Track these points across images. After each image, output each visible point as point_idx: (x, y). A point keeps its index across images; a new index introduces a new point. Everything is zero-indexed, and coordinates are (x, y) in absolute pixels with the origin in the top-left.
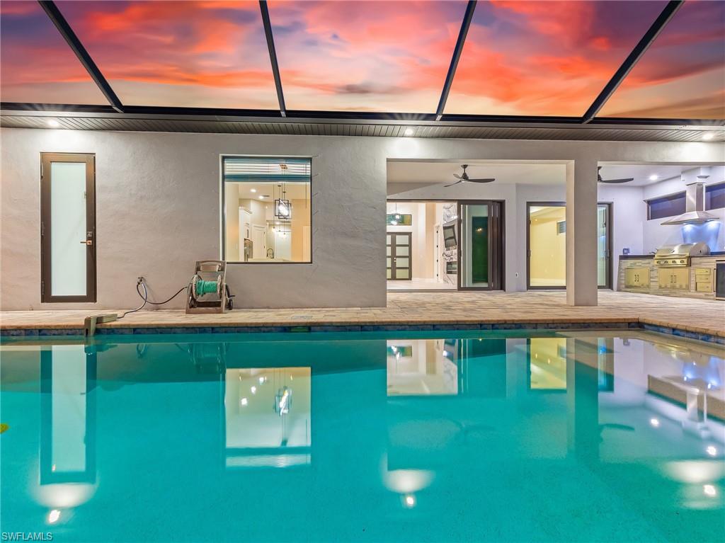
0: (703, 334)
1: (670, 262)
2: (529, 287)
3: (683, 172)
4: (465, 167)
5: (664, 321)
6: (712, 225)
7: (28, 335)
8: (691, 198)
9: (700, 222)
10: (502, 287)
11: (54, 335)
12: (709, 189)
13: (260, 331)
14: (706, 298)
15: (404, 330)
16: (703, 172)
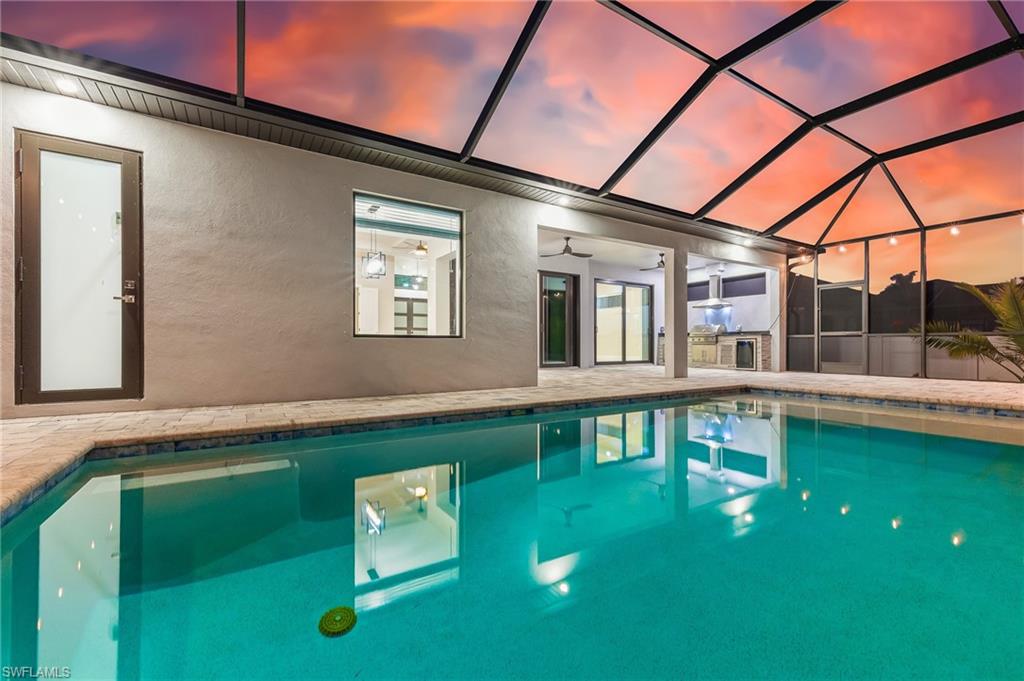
0: (799, 392)
1: (702, 339)
2: (596, 364)
3: (708, 265)
4: (568, 239)
5: (769, 386)
6: (726, 311)
7: (153, 453)
8: (712, 288)
9: (718, 307)
10: (576, 363)
11: (204, 447)
12: (725, 281)
13: (485, 418)
14: (729, 368)
15: (609, 405)
16: (722, 267)
